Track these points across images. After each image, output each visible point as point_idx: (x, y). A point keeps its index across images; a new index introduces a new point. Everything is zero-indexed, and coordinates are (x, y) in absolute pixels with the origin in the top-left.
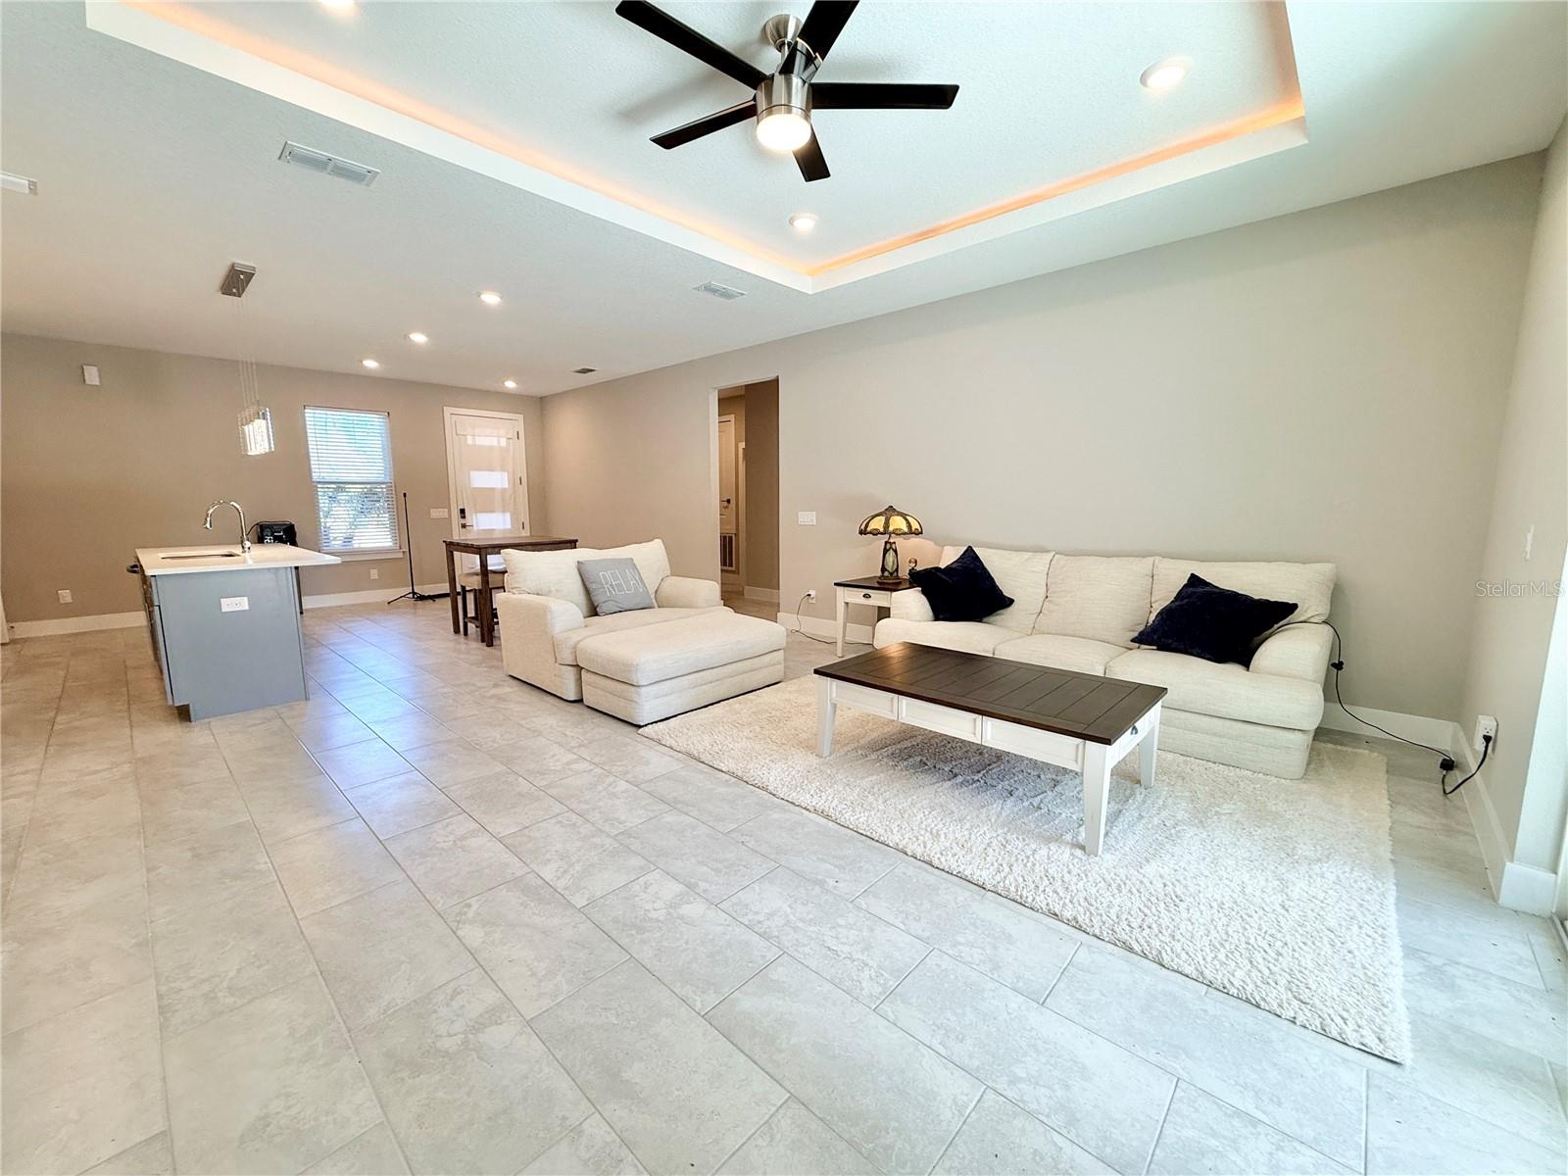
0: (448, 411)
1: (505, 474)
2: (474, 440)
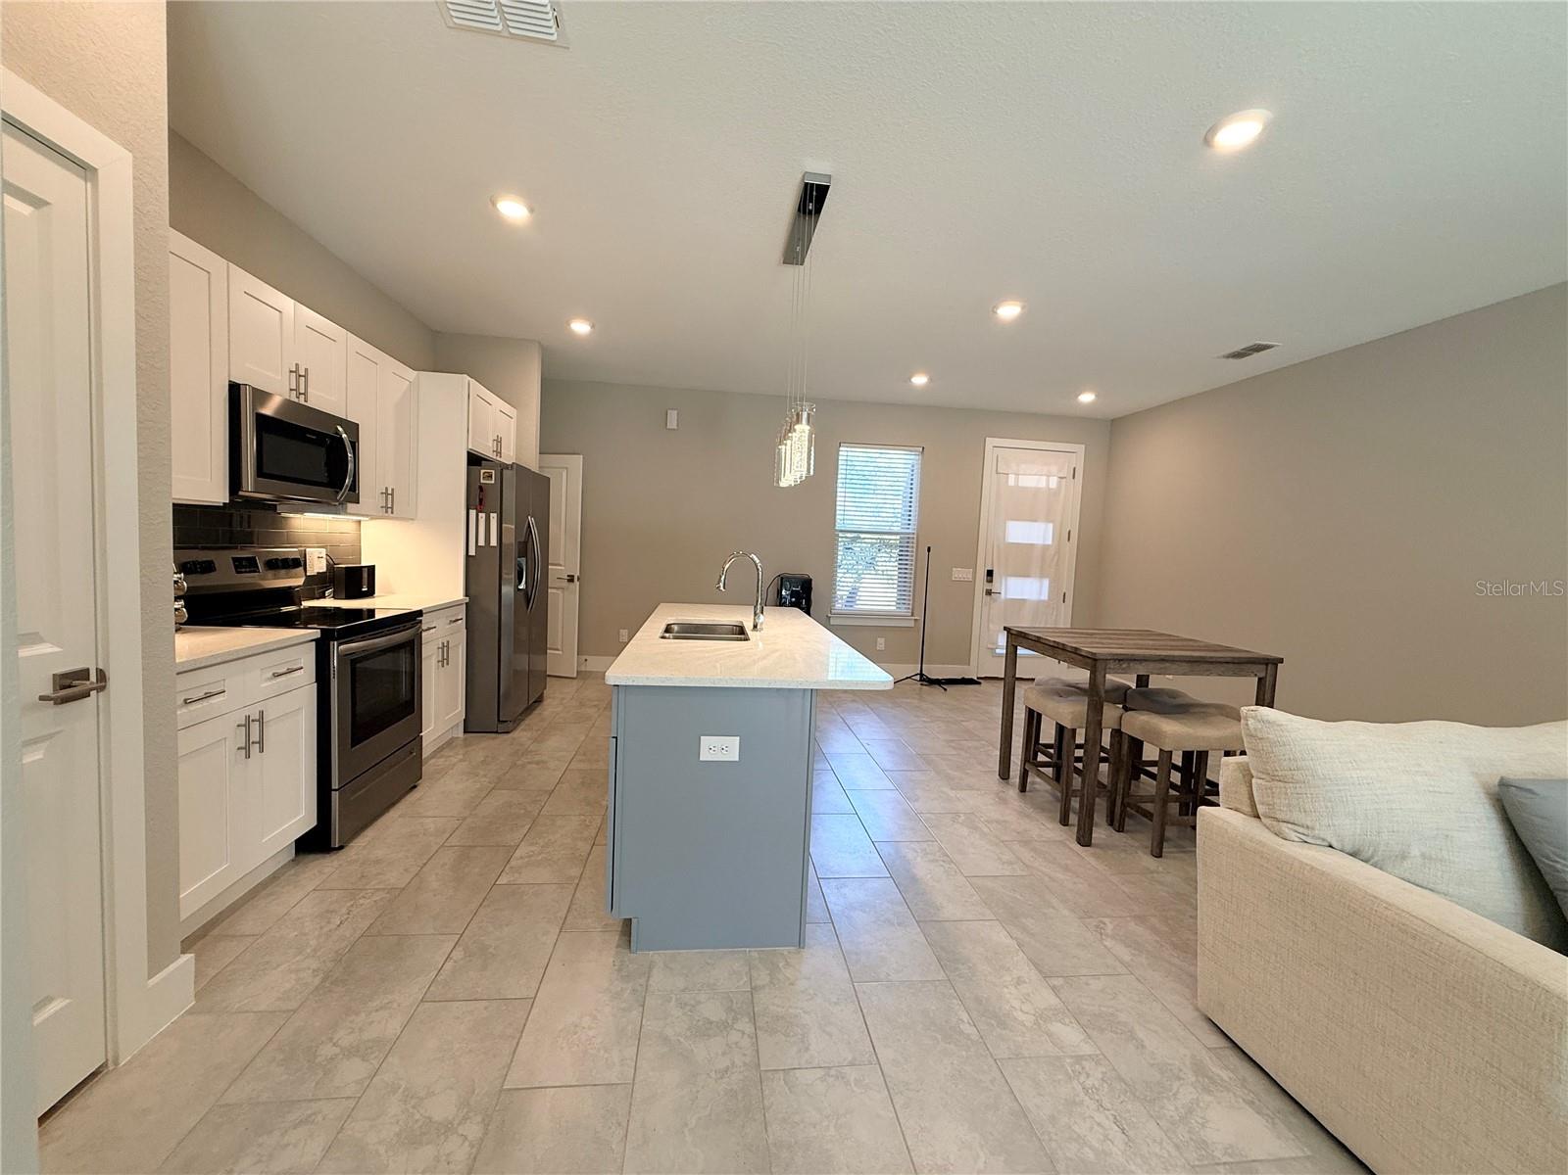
0: (990, 442)
1: (1051, 526)
2: (1017, 480)
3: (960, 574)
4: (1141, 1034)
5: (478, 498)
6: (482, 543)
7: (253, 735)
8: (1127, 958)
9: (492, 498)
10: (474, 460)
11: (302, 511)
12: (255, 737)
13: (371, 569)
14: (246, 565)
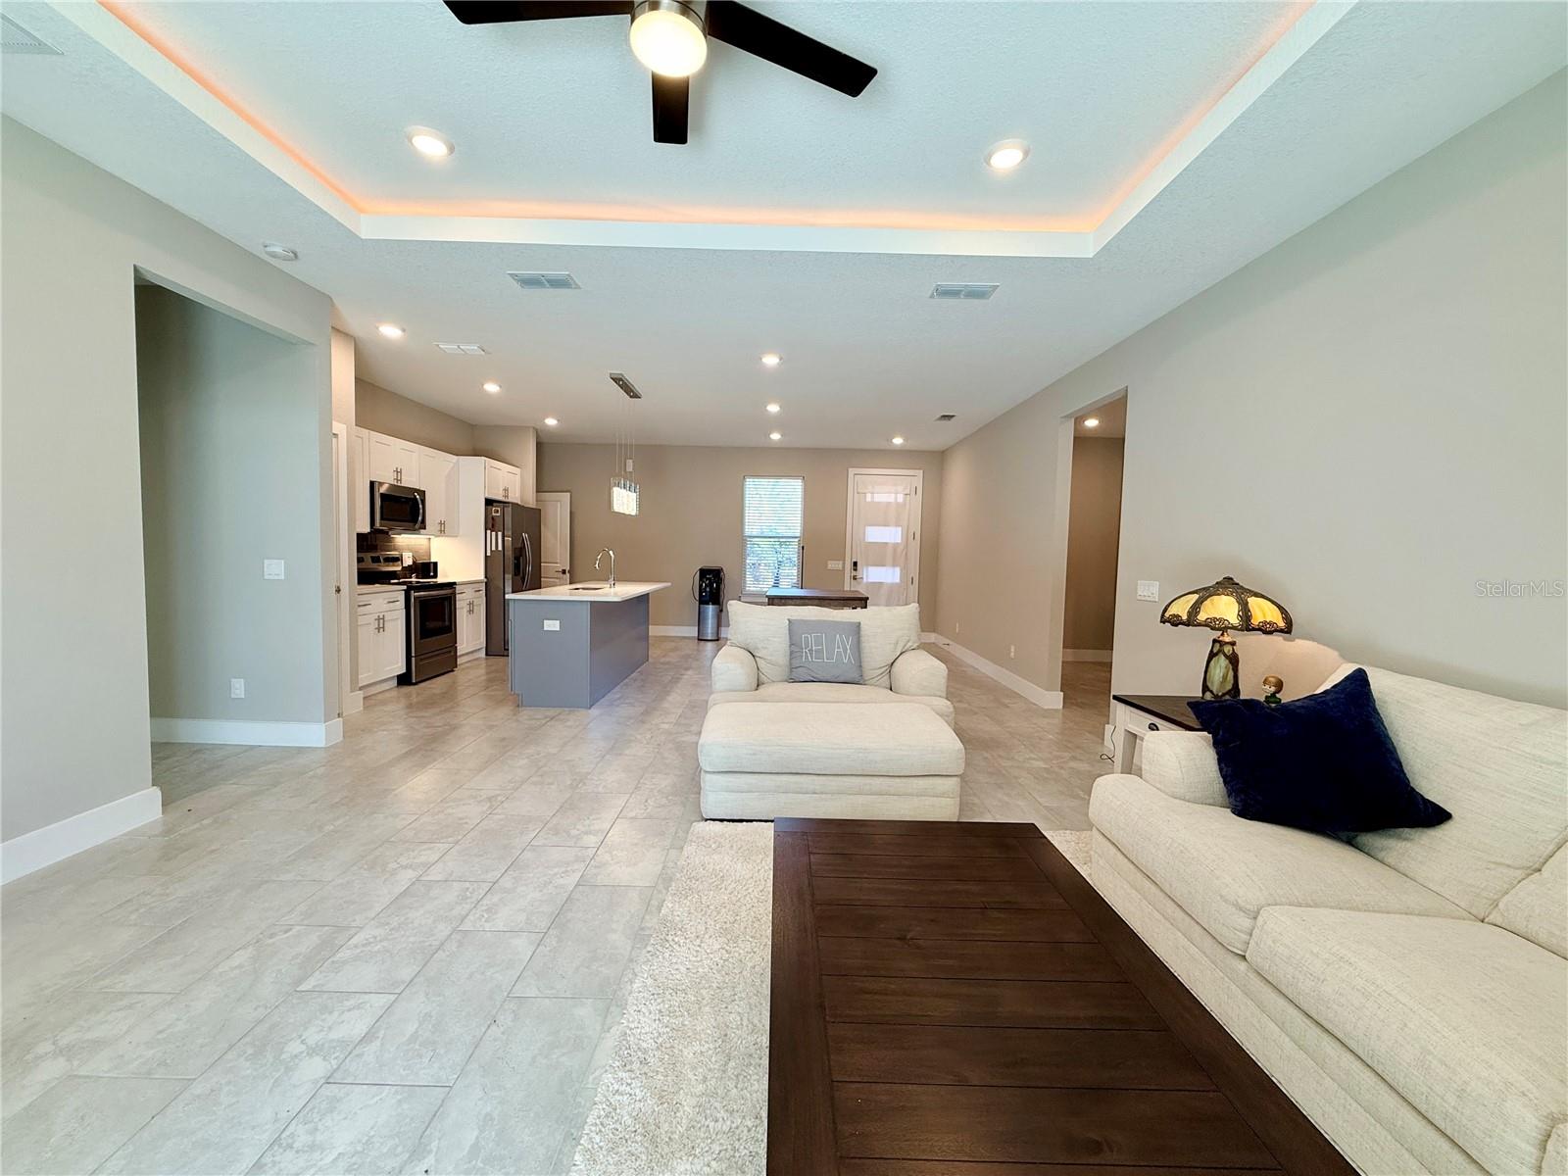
0: (852, 471)
1: (900, 529)
2: (873, 497)
3: (832, 565)
5: (491, 524)
6: (494, 549)
7: (381, 625)
9: (497, 526)
10: (489, 502)
11: (400, 534)
12: (381, 626)
13: (435, 564)
14: (376, 560)
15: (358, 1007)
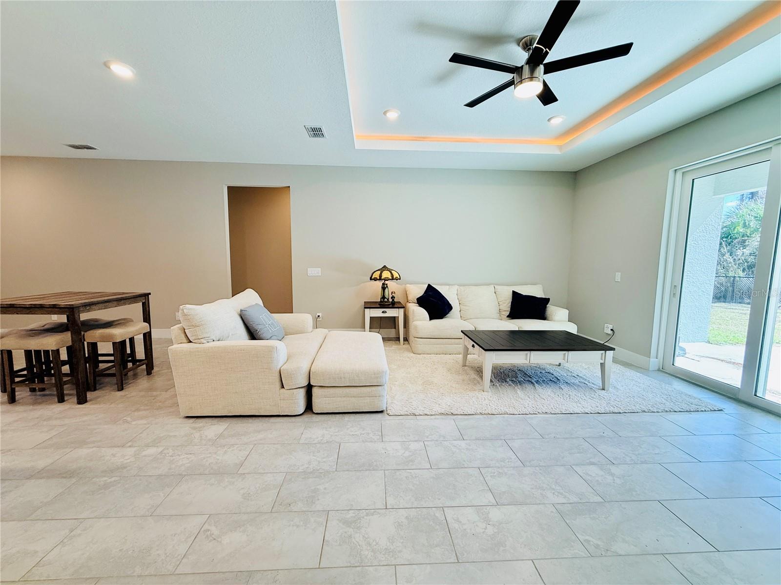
4: (171, 434)
8: (145, 422)
15: (587, 474)
